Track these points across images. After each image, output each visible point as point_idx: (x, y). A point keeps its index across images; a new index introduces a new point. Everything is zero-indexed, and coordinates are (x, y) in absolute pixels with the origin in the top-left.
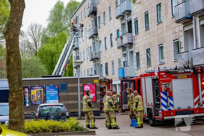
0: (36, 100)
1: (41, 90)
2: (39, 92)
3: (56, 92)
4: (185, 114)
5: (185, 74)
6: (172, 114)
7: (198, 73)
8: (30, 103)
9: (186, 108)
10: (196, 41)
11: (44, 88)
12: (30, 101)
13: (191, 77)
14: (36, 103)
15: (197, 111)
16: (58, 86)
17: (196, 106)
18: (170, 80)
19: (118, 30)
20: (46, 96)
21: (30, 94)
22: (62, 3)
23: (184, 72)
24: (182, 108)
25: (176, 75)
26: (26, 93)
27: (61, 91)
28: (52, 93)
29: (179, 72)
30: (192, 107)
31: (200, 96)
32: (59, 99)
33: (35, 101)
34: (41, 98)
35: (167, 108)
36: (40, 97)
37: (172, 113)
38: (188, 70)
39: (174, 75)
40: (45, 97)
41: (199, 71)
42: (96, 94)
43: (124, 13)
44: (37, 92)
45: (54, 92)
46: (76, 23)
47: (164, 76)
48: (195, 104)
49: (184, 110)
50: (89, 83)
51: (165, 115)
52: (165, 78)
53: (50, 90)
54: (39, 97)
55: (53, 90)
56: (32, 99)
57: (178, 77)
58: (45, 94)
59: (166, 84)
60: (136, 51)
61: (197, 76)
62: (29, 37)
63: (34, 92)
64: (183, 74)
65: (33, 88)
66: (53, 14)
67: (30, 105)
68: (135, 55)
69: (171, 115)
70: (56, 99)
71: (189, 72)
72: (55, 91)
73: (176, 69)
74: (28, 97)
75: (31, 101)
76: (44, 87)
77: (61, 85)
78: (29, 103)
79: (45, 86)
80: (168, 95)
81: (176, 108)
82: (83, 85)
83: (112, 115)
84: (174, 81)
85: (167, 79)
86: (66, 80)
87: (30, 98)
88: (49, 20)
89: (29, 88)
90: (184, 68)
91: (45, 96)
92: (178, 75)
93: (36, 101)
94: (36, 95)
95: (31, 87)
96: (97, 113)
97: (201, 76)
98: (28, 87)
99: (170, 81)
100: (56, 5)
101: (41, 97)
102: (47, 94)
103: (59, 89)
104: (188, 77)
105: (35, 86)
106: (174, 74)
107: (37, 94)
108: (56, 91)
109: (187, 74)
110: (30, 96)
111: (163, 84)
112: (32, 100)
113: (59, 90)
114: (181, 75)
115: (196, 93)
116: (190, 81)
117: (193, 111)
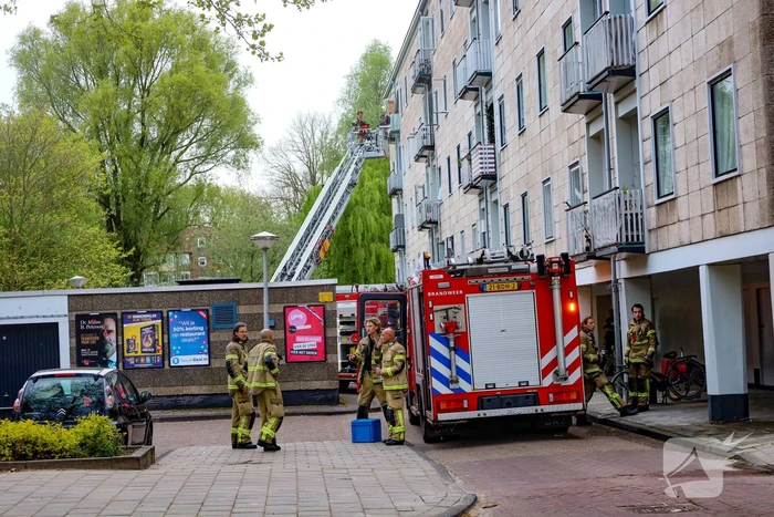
0: (139, 354)
1: (153, 325)
2: (147, 331)
3: (201, 331)
4: (509, 405)
5: (511, 278)
6: (466, 406)
7: (553, 274)
8: (121, 364)
9: (514, 384)
10: (610, 169)
11: (162, 318)
12: (120, 358)
13: (531, 287)
14: (139, 362)
15: (551, 396)
16: (207, 311)
17: (549, 380)
18: (460, 295)
19: (470, 135)
20: (169, 343)
21: (120, 338)
22: (385, 49)
23: (506, 270)
24: (501, 385)
25: (480, 281)
26: (109, 332)
27: (216, 326)
28: (187, 335)
29: (490, 271)
30: (534, 382)
31: (557, 349)
32: (209, 353)
33: (135, 357)
34: (155, 348)
35: (452, 386)
36: (151, 347)
37: (465, 402)
38: (521, 266)
39: (473, 281)
40: (166, 346)
41: (555, 267)
42: (325, 338)
44: (141, 332)
45: (193, 331)
46: (397, 112)
47: (441, 285)
48: (545, 373)
49: (506, 393)
50: (304, 302)
51: (443, 406)
52: (443, 289)
53: (180, 325)
54: (148, 345)
55: (193, 323)
56: (128, 352)
57: (488, 287)
58: (166, 336)
59: (446, 310)
61: (550, 283)
63: (132, 330)
64: (504, 279)
65: (129, 317)
66: (355, 84)
67: (121, 368)
69: (463, 409)
70: (201, 352)
71: (526, 272)
72: (197, 328)
73: (480, 261)
74: (115, 345)
75: (123, 357)
76: (165, 315)
77: (217, 309)
78: (117, 365)
79: (168, 312)
80: (452, 344)
81: (480, 386)
82: (285, 308)
83: (276, 406)
84: (474, 301)
85: (450, 293)
86: (231, 294)
88: (344, 100)
89: (119, 317)
90: (506, 257)
91: (166, 341)
92: (488, 280)
93: (139, 357)
94: (138, 341)
95: (123, 313)
96: (330, 396)
97: (561, 282)
98: (115, 314)
99: (461, 300)
100: (365, 57)
101: (154, 346)
102: (174, 336)
103: (211, 321)
104: (520, 288)
105: (136, 313)
106: (474, 277)
107: (142, 337)
108: (202, 328)
109: (519, 278)
110: (120, 343)
111: (436, 308)
112: (126, 354)
113: (208, 325)
114: (496, 279)
115: (546, 340)
116: (526, 301)
117: (536, 396)
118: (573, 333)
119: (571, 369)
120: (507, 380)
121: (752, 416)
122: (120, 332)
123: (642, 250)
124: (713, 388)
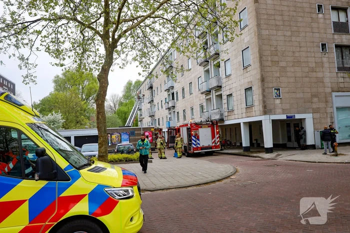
0: (115, 141)
1: (118, 135)
2: (117, 137)
3: (128, 137)
4: (207, 149)
5: (207, 125)
10: (213, 105)
13: (210, 127)
14: (115, 143)
15: (214, 147)
17: (214, 144)
19: (166, 98)
23: (206, 123)
26: (109, 137)
27: (131, 136)
28: (125, 137)
30: (211, 145)
31: (215, 138)
35: (196, 146)
38: (208, 123)
39: (200, 126)
41: (215, 123)
42: (152, 138)
43: (169, 88)
46: (140, 94)
47: (194, 126)
48: (213, 143)
49: (206, 147)
50: (148, 131)
51: (195, 150)
53: (124, 135)
54: (117, 139)
55: (126, 135)
56: (113, 141)
57: (203, 127)
59: (195, 131)
60: (176, 111)
61: (214, 126)
62: (111, 102)
63: (114, 137)
65: (113, 134)
68: (176, 113)
69: (198, 150)
70: (128, 141)
73: (201, 122)
76: (120, 133)
77: (131, 132)
78: (111, 144)
80: (196, 138)
81: (201, 145)
82: (144, 132)
84: (200, 129)
85: (196, 128)
86: (134, 129)
87: (111, 140)
90: (206, 121)
91: (121, 139)
92: (202, 125)
94: (115, 139)
97: (216, 126)
99: (198, 129)
102: (122, 137)
103: (130, 134)
104: (208, 127)
111: (193, 131)
114: (204, 125)
115: (213, 137)
116: (209, 130)
117: (211, 148)
118: (218, 135)
119: (218, 142)
120: (206, 145)
121: (251, 150)
122: (111, 137)
123: (223, 120)
124: (244, 145)
